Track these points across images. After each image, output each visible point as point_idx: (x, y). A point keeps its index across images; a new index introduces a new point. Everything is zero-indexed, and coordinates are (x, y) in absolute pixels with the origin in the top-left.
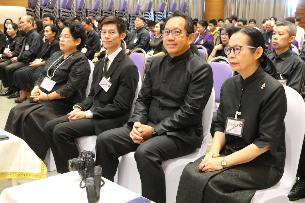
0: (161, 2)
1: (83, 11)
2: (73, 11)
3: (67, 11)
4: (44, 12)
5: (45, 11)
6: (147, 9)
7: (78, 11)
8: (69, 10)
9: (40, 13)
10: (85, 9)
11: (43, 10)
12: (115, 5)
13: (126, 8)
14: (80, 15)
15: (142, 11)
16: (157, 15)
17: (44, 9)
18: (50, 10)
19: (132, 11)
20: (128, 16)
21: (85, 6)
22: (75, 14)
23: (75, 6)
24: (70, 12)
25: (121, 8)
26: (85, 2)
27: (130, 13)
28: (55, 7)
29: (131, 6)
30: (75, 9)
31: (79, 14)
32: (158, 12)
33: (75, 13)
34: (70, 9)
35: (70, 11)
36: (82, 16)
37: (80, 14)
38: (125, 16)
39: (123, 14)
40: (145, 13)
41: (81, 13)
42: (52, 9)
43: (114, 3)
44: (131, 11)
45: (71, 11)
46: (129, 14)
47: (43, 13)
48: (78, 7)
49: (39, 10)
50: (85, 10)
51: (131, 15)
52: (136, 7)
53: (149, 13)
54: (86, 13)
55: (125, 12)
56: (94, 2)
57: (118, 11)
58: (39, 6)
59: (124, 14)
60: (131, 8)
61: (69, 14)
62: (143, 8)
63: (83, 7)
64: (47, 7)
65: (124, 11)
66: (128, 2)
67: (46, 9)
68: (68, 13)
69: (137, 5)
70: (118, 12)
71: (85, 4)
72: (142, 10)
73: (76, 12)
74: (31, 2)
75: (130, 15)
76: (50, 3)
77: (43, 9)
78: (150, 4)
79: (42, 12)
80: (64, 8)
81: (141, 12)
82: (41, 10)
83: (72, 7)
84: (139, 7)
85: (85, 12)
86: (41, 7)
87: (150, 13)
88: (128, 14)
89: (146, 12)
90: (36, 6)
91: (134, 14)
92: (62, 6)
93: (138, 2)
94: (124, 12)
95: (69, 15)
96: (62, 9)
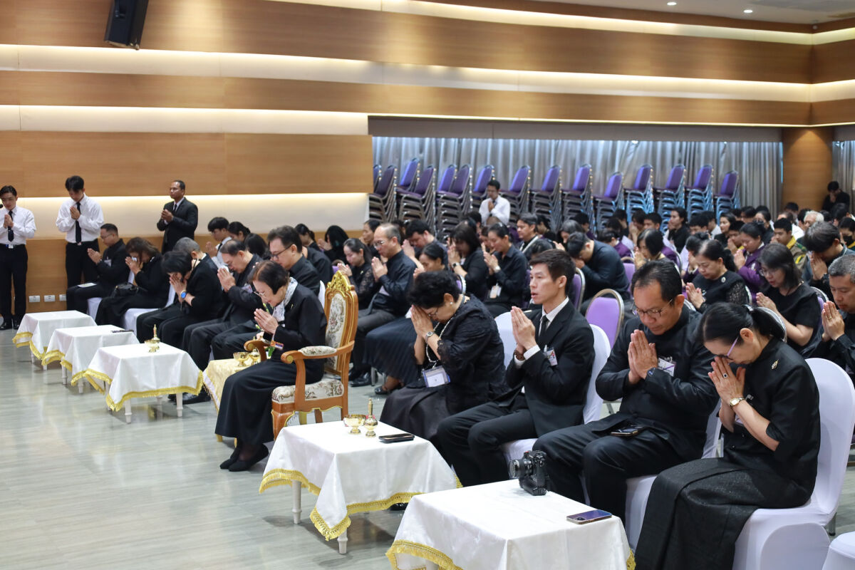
0: (672, 167)
2: (466, 195)
3: (454, 195)
4: (404, 202)
5: (407, 198)
6: (637, 184)
7: (477, 195)
8: (457, 195)
9: (395, 204)
11: (403, 198)
12: (560, 178)
13: (587, 184)
15: (625, 190)
16: (663, 198)
17: (405, 196)
18: (416, 196)
19: (601, 191)
20: (592, 203)
23: (471, 184)
24: (460, 198)
25: (576, 184)
27: (597, 196)
28: (428, 189)
29: (599, 180)
30: (470, 191)
32: (663, 190)
33: (471, 199)
34: (460, 193)
35: (459, 196)
38: (584, 201)
39: (579, 197)
40: (632, 194)
42: (422, 193)
43: (560, 175)
44: (598, 191)
45: (462, 196)
46: (595, 198)
47: (402, 203)
48: (477, 186)
49: (395, 197)
51: (600, 200)
52: (611, 180)
53: (643, 192)
55: (583, 194)
56: (515, 171)
57: (567, 191)
58: (395, 188)
59: (582, 197)
60: (599, 183)
61: (458, 203)
62: (626, 182)
64: (410, 191)
65: (582, 190)
66: (591, 170)
67: (408, 195)
68: (455, 200)
69: (614, 174)
70: (569, 193)
72: (625, 187)
73: (473, 197)
74: (380, 181)
75: (597, 200)
76: (418, 181)
77: (402, 195)
78: (646, 173)
79: (400, 202)
80: (447, 191)
81: (623, 190)
82: (399, 197)
83: (466, 187)
84: (617, 180)
86: (401, 190)
88: (592, 197)
89: (634, 192)
90: (389, 188)
91: (607, 196)
92: (443, 187)
93: (616, 170)
94: (581, 194)
95: (458, 205)
96: (443, 192)
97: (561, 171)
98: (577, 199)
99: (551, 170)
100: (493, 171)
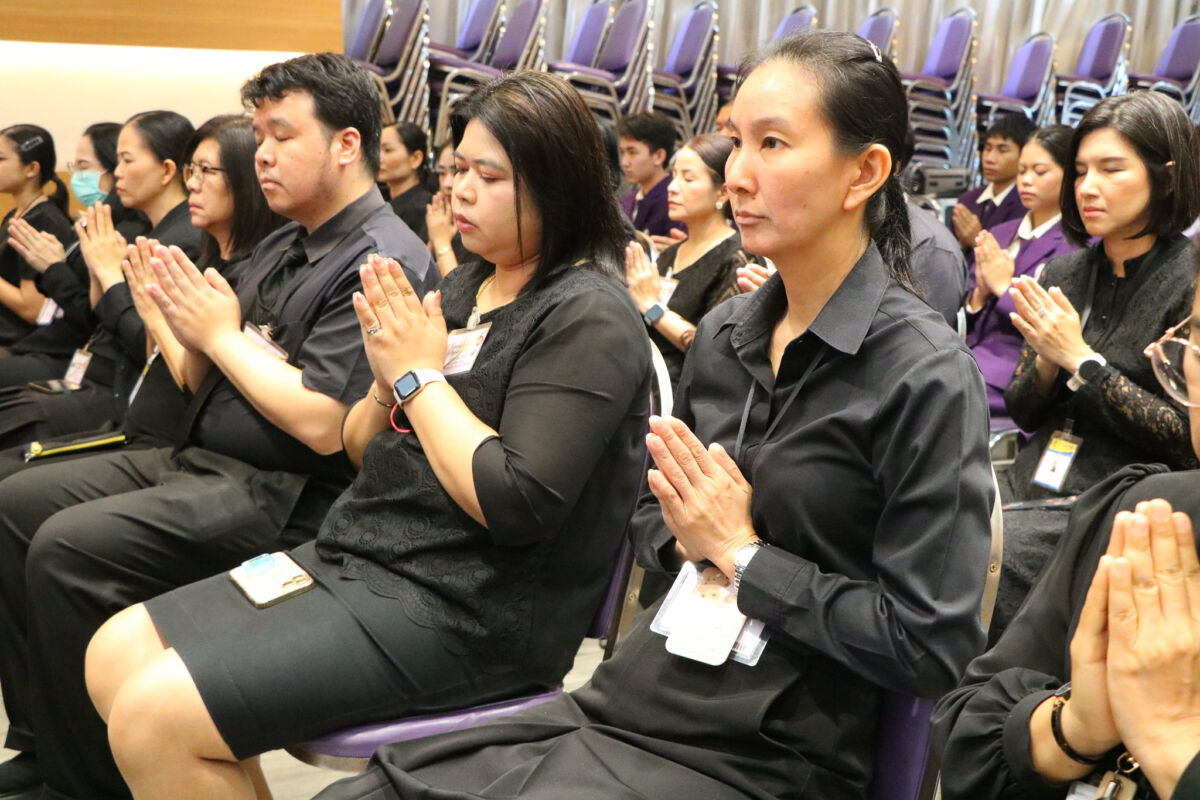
0: (1175, 24)
1: (702, 81)
2: (635, 77)
3: (602, 77)
4: (452, 91)
5: (460, 79)
6: (1087, 65)
7: (671, 82)
8: (610, 75)
9: (427, 96)
10: (714, 68)
11: (449, 78)
12: (895, 42)
13: (963, 62)
14: (681, 106)
15: (1059, 79)
17: (454, 72)
19: (994, 82)
20: (973, 111)
21: (715, 48)
22: (648, 96)
23: (650, 46)
24: (617, 84)
25: (932, 63)
26: (717, 29)
27: (985, 93)
28: (526, 52)
29: (992, 50)
30: (649, 68)
31: (676, 99)
32: (1153, 81)
33: (652, 91)
34: (619, 70)
35: (617, 79)
36: (692, 112)
37: (683, 100)
38: (954, 106)
39: (941, 95)
40: (1077, 91)
41: (690, 93)
43: (894, 30)
44: (986, 81)
45: (624, 79)
46: (980, 99)
47: (444, 95)
48: (671, 60)
49: (425, 74)
50: (715, 75)
51: (994, 106)
52: (1019, 51)
53: (1104, 86)
54: (717, 90)
55: (954, 87)
56: (773, 26)
57: (911, 78)
58: (426, 52)
59: (949, 96)
60: (989, 61)
61: (612, 99)
62: (1061, 58)
63: (701, 58)
64: (479, 61)
65: (950, 77)
66: (975, 24)
67: (467, 72)
68: (604, 90)
69: (1029, 41)
70: (916, 83)
71: (716, 38)
72: (1062, 70)
73: (657, 87)
74: (384, 26)
75: (987, 103)
76: (501, 35)
77: (446, 68)
78: (1111, 37)
79: (441, 90)
80: (587, 63)
81: (1053, 81)
82: (436, 75)
83: (635, 53)
84: (1039, 53)
85: (713, 87)
86: (439, 54)
87: (1107, 90)
88: (974, 98)
89: (1083, 84)
90: (408, 48)
91: (1008, 96)
92: (577, 52)
93: (1036, 26)
94: (948, 86)
95: (611, 104)
96: (570, 66)
97: (897, 23)
98: (937, 100)
99: (870, 21)
100: (715, 17)
